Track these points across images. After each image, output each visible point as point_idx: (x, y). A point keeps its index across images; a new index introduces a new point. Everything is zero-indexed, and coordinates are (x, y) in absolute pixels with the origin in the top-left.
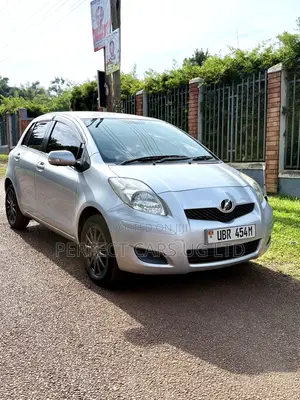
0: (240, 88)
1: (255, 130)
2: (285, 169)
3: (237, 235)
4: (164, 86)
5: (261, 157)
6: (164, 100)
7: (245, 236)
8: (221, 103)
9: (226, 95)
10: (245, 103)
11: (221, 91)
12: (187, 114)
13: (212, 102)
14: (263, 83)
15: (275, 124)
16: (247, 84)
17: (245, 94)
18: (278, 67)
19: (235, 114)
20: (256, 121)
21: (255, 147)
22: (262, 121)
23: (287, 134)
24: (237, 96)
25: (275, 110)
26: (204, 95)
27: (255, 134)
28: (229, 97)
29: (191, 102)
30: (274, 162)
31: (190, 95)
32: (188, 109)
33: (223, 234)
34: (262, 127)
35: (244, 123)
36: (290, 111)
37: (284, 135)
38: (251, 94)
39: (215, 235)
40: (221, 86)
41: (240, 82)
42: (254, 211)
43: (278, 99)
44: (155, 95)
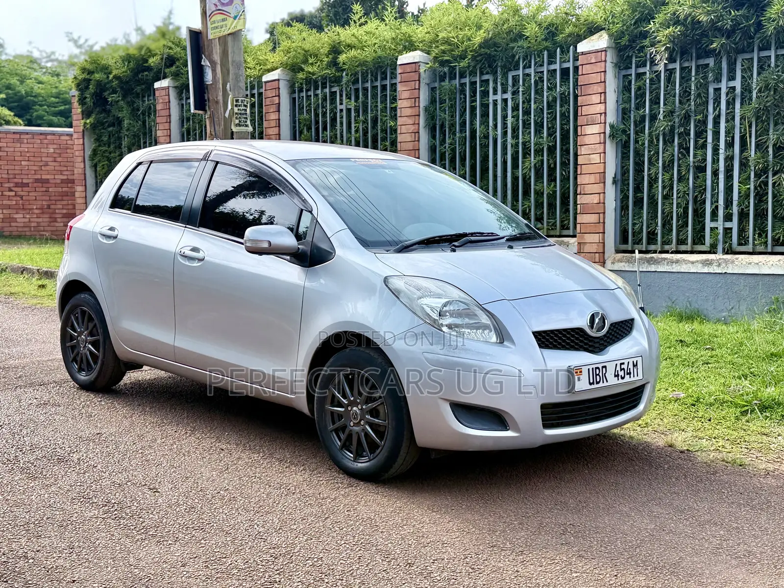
0: (515, 80)
1: (552, 171)
2: (618, 251)
3: (617, 376)
4: (334, 63)
5: (564, 227)
6: (333, 94)
7: (627, 378)
8: (473, 109)
9: (485, 94)
10: (527, 112)
11: (473, 84)
12: (394, 131)
13: (453, 107)
14: (565, 72)
15: (596, 158)
16: (532, 71)
17: (527, 92)
18: (600, 41)
19: (505, 134)
20: (552, 150)
21: (552, 206)
22: (565, 152)
23: (621, 181)
24: (508, 96)
25: (596, 129)
26: (433, 90)
27: (552, 179)
28: (492, 98)
29: (402, 104)
30: (596, 238)
31: (399, 88)
32: (394, 118)
33: (597, 374)
34: (565, 164)
35: (526, 154)
36: (624, 131)
37: (615, 182)
38: (539, 92)
39: (584, 377)
40: (473, 73)
41: (517, 68)
42: (634, 333)
43: (600, 108)
44: (312, 83)
